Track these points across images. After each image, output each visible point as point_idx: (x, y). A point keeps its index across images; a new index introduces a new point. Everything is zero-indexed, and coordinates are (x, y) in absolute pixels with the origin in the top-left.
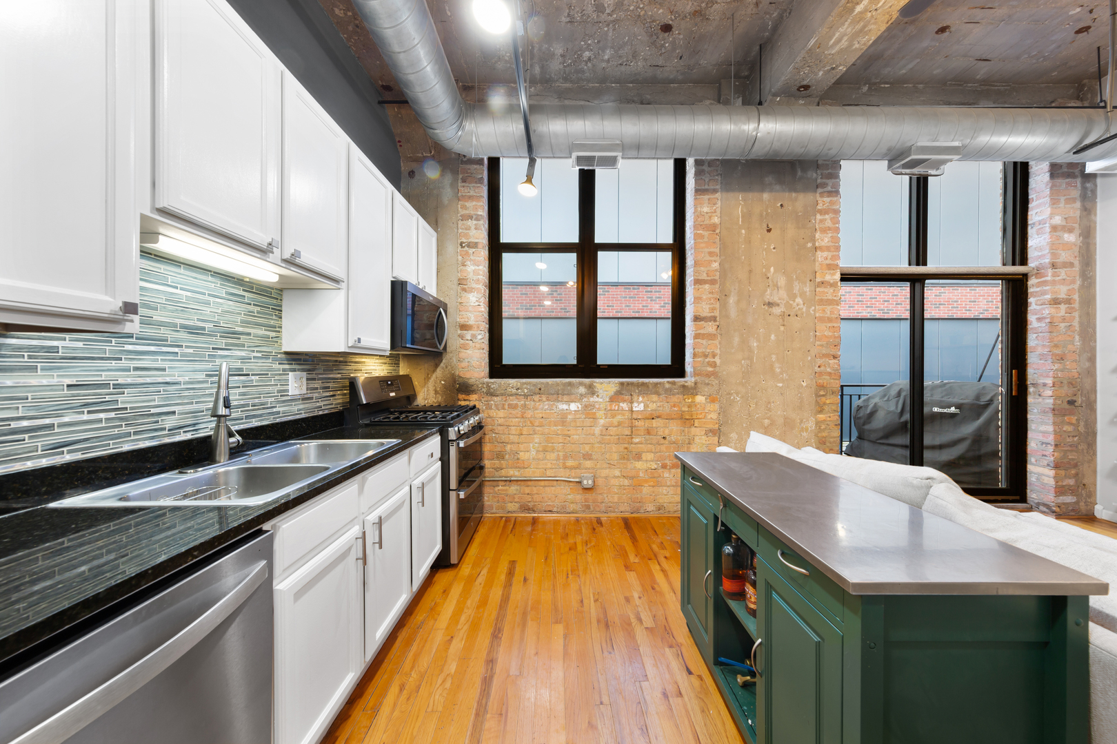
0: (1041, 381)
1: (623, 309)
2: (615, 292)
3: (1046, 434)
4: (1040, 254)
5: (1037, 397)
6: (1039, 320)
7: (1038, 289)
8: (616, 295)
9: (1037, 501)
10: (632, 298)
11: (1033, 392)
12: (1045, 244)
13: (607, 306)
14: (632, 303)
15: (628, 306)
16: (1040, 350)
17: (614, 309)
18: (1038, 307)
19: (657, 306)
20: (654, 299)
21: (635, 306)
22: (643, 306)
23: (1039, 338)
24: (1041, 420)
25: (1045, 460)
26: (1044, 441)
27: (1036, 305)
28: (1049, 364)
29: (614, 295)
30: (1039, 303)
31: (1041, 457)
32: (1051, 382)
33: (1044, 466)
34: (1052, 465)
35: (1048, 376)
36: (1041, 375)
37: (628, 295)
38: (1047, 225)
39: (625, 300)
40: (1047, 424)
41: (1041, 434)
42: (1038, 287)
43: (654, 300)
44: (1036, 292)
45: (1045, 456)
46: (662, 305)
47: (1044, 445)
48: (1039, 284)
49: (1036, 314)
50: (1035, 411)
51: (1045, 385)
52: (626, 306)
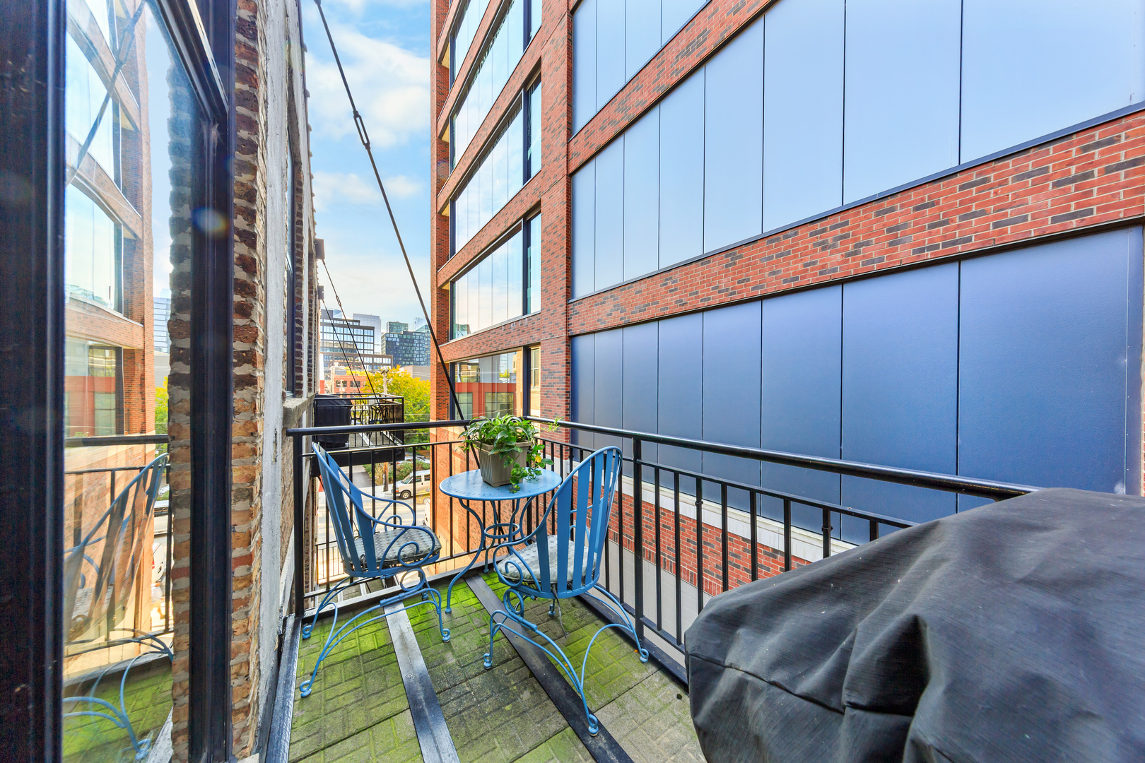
1: (765, 281)
2: (752, 253)
8: (754, 258)
10: (782, 255)
13: (739, 282)
14: (782, 266)
15: (774, 273)
17: (750, 285)
19: (838, 257)
20: (830, 242)
21: (788, 270)
22: (805, 265)
29: (749, 259)
37: (774, 252)
39: (768, 264)
43: (830, 247)
46: (851, 249)
52: (770, 274)
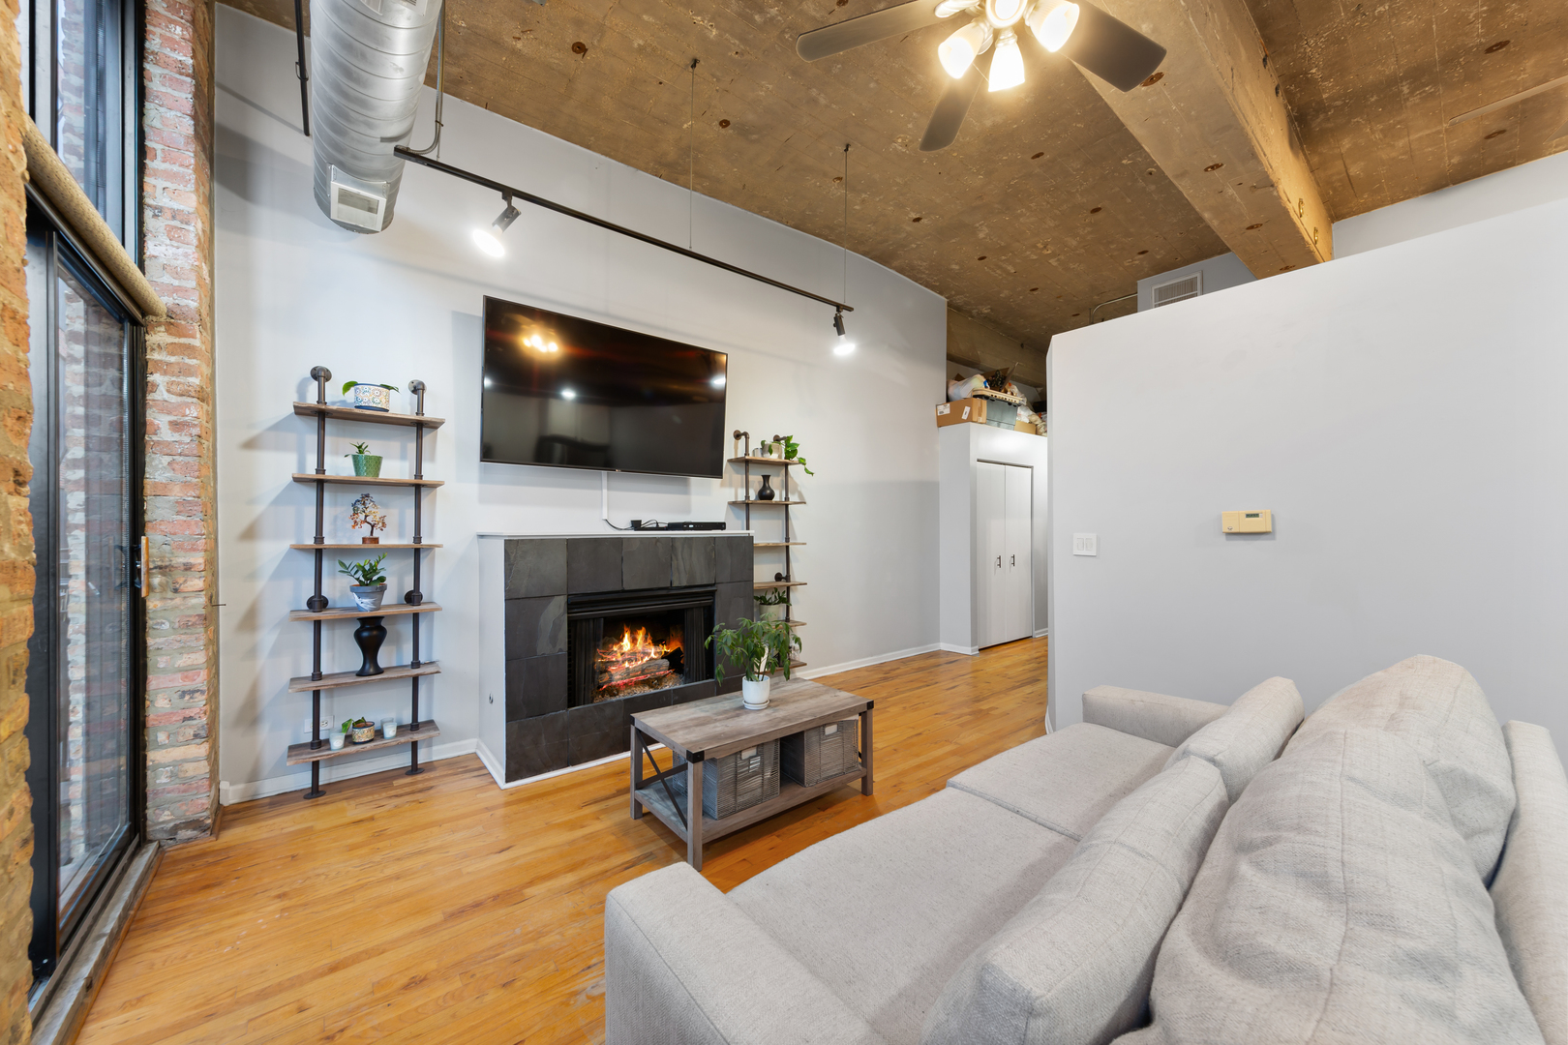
0: (180, 559)
3: (190, 673)
4: (176, 283)
5: (170, 594)
6: (176, 426)
7: (173, 359)
9: (172, 824)
11: (161, 585)
12: (187, 267)
16: (177, 493)
18: (174, 399)
23: (177, 467)
24: (178, 645)
25: (190, 727)
26: (186, 689)
27: (168, 391)
28: (196, 523)
30: (178, 389)
31: (178, 724)
32: (201, 561)
33: (187, 743)
34: (203, 733)
35: (193, 549)
36: (180, 547)
38: (191, 228)
40: (192, 650)
41: (179, 675)
42: (172, 354)
44: (168, 364)
45: (191, 718)
47: (187, 697)
48: (173, 349)
49: (169, 413)
50: (166, 626)
51: (188, 567)
